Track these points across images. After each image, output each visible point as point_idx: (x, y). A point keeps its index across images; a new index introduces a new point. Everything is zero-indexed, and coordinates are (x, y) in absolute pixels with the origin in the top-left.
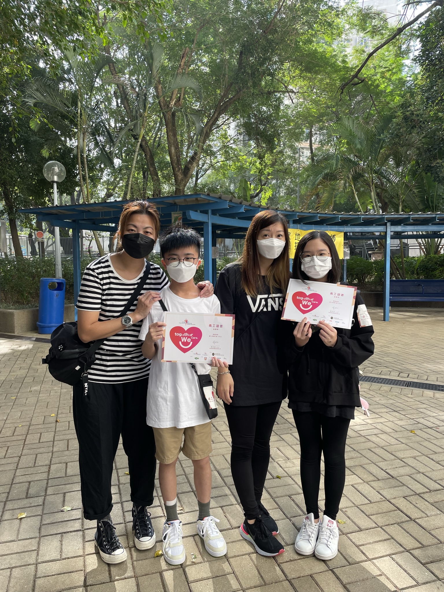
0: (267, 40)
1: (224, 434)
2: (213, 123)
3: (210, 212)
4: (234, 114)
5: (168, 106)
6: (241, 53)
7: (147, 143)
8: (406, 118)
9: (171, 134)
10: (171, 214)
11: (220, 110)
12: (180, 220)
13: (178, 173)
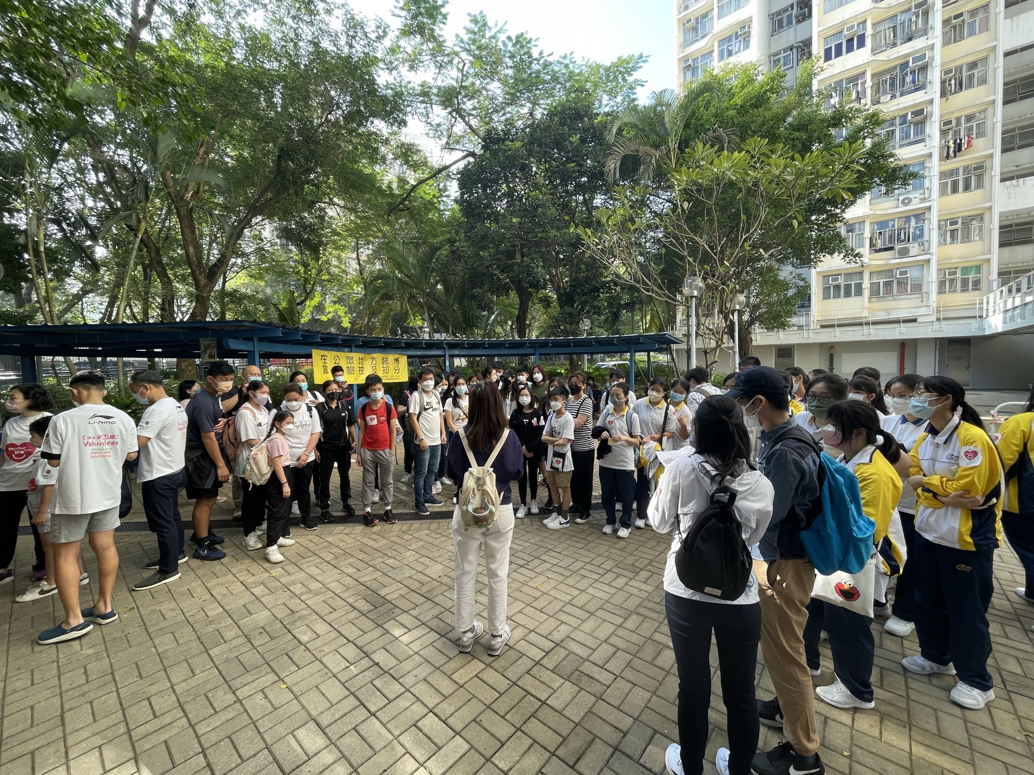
0: (310, 150)
1: (311, 648)
2: (246, 223)
3: (256, 339)
4: (270, 217)
5: (182, 198)
6: (279, 157)
7: (149, 237)
8: (453, 252)
9: (187, 230)
10: (198, 341)
11: (254, 210)
12: (213, 348)
13: (201, 277)
